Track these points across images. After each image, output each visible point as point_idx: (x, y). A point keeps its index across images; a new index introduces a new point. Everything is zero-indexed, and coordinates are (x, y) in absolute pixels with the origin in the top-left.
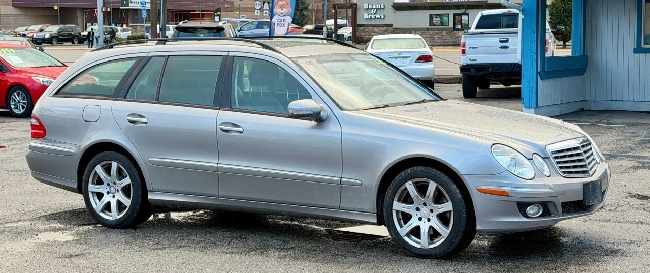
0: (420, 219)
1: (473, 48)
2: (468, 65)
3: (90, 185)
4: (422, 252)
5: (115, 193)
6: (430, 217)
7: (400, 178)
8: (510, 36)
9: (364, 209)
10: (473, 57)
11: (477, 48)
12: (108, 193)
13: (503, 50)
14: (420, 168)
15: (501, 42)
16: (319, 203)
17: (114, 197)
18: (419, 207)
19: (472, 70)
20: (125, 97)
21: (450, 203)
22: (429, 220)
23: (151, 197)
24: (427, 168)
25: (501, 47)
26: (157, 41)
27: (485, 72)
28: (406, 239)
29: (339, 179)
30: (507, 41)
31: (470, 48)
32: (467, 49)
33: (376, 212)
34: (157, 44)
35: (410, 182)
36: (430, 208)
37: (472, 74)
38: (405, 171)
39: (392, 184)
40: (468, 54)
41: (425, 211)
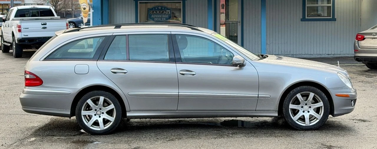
0: (304, 112)
1: (26, 28)
2: (23, 38)
3: (82, 111)
4: (307, 128)
5: (101, 114)
6: (309, 110)
7: (294, 92)
8: (47, 21)
9: (271, 110)
10: (26, 34)
11: (28, 28)
12: (95, 115)
13: (43, 29)
14: (304, 87)
15: (42, 25)
16: (243, 109)
17: (100, 117)
18: (303, 106)
19: (26, 41)
20: (104, 59)
21: (322, 102)
22: (309, 112)
23: (128, 114)
24: (308, 86)
25: (43, 28)
26: (115, 27)
27: (34, 42)
28: (297, 122)
29: (257, 95)
30: (45, 24)
31: (24, 28)
32: (22, 29)
33: (278, 110)
34: (115, 28)
35: (299, 94)
36: (309, 106)
37: (26, 43)
38: (296, 89)
39: (288, 96)
40: (23, 32)
41: (306, 107)
